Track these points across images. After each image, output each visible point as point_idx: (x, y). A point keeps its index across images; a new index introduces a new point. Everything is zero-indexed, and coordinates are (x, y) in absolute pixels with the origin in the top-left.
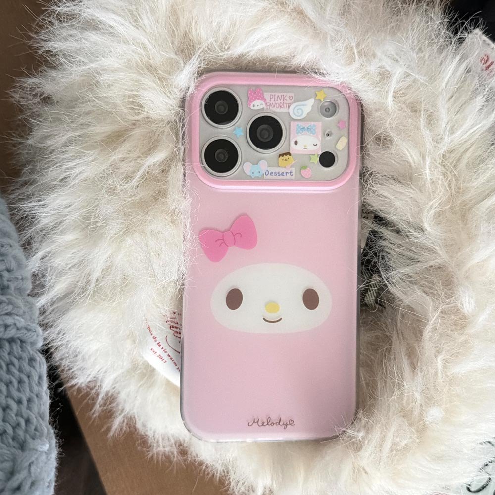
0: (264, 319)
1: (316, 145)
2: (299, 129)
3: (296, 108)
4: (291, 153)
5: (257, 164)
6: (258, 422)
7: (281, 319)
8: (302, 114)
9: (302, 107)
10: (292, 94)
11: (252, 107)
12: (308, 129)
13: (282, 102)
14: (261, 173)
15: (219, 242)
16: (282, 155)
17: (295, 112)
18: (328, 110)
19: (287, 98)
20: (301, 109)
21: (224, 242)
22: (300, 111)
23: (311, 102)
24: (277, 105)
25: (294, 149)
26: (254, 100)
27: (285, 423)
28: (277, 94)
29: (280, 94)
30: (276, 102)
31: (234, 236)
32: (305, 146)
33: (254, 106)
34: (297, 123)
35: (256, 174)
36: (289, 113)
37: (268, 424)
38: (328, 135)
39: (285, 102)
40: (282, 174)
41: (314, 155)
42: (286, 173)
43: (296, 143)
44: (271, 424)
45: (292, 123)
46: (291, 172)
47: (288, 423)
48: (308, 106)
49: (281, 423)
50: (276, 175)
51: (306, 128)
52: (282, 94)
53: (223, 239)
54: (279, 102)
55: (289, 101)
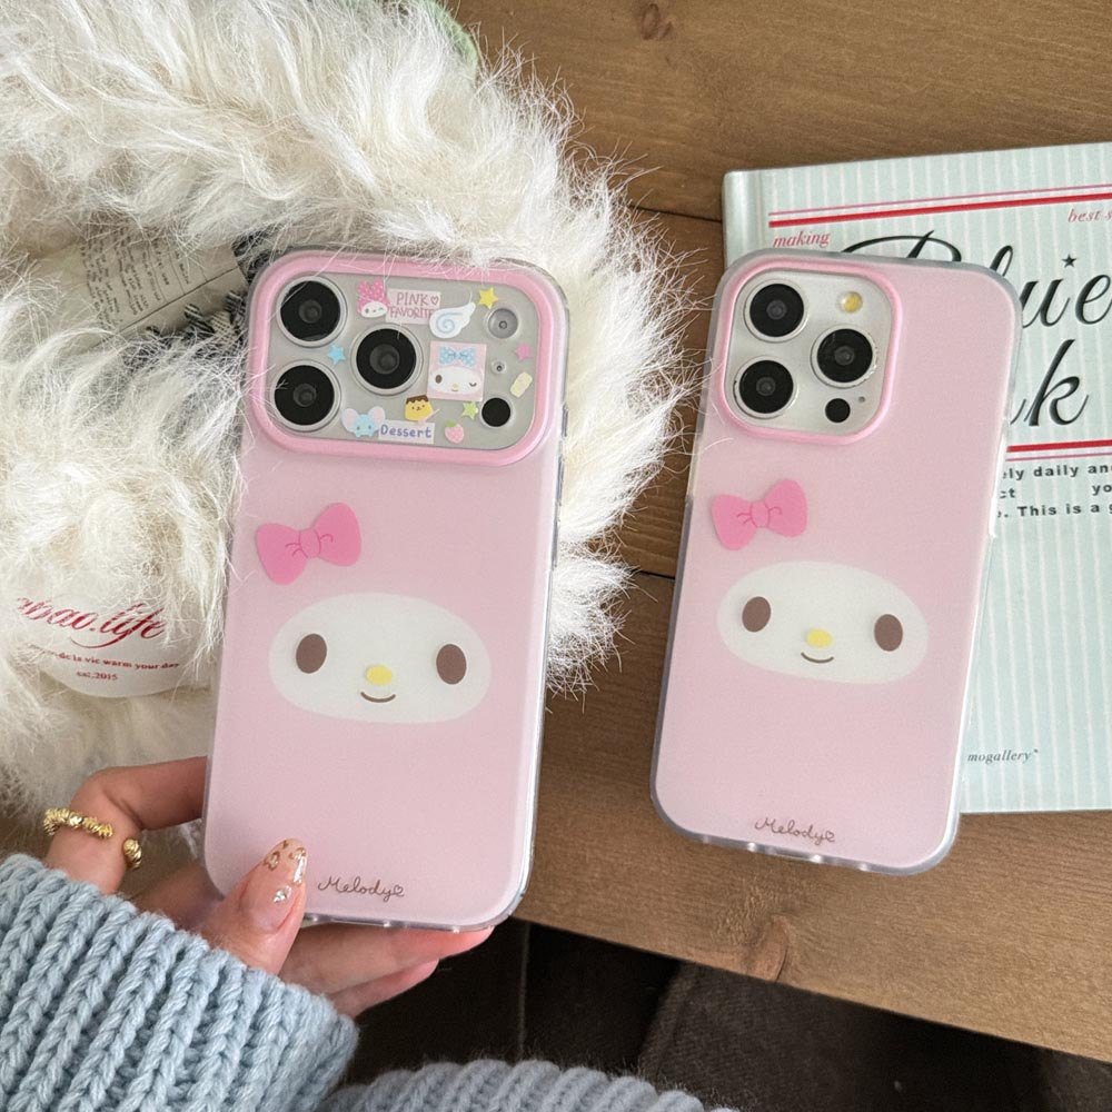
0: (363, 694)
1: (475, 385)
2: (446, 356)
3: (443, 319)
4: (428, 396)
5: (366, 413)
6: (336, 883)
7: (393, 697)
8: (450, 331)
9: (451, 318)
10: (438, 294)
11: (364, 314)
12: (462, 355)
13: (419, 307)
14: (372, 431)
15: (294, 547)
16: (412, 400)
17: (440, 325)
18: (502, 325)
19: (428, 300)
20: (451, 321)
21: (301, 549)
22: (450, 327)
23: (470, 308)
24: (410, 313)
25: (434, 390)
26: (369, 301)
27: (387, 891)
28: (410, 292)
29: (415, 293)
30: (408, 306)
31: (319, 539)
32: (455, 386)
33: (367, 311)
34: (442, 344)
35: (365, 431)
36: (429, 326)
37: (355, 889)
38: (500, 368)
39: (424, 306)
40: (412, 433)
41: (470, 402)
42: (419, 432)
43: (439, 379)
44: (360, 891)
45: (434, 345)
46: (427, 431)
47: (392, 892)
48: (463, 316)
49: (379, 891)
50: (400, 434)
51: (458, 353)
52: (420, 292)
53: (299, 543)
54: (413, 306)
55: (431, 306)
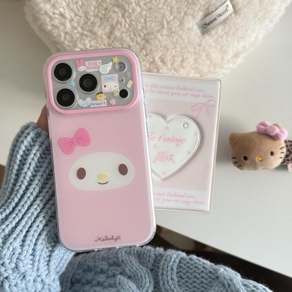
0: (99, 183)
1: (116, 86)
2: (106, 79)
3: (103, 68)
4: (103, 92)
6: (101, 239)
7: (108, 182)
8: (106, 71)
9: (106, 67)
10: (100, 61)
11: (79, 70)
12: (111, 78)
13: (95, 66)
14: (88, 105)
15: (70, 143)
16: (98, 94)
18: (121, 67)
19: (98, 63)
20: (106, 69)
21: (73, 143)
22: (105, 70)
23: (111, 64)
24: (93, 68)
25: (104, 90)
26: (80, 66)
27: (116, 238)
28: (92, 62)
29: (93, 62)
30: (92, 66)
31: (78, 139)
32: (110, 88)
33: (80, 69)
34: (104, 76)
35: (86, 106)
36: (99, 71)
37: (106, 239)
38: (122, 80)
39: (97, 65)
40: (100, 104)
41: (116, 92)
42: (102, 103)
43: (105, 86)
44: (108, 240)
45: (102, 76)
46: (104, 102)
47: (117, 238)
48: (109, 67)
49: (114, 239)
50: (96, 105)
51: (109, 78)
52: (95, 61)
53: (72, 142)
54: (93, 66)
55: (99, 65)
